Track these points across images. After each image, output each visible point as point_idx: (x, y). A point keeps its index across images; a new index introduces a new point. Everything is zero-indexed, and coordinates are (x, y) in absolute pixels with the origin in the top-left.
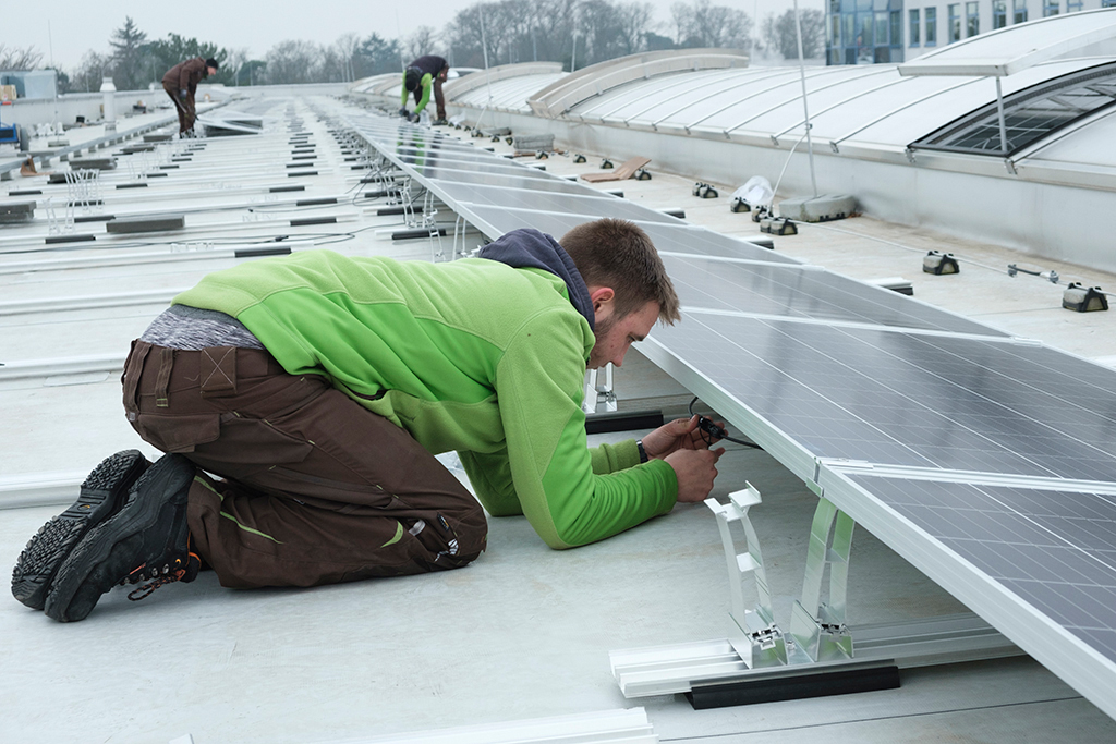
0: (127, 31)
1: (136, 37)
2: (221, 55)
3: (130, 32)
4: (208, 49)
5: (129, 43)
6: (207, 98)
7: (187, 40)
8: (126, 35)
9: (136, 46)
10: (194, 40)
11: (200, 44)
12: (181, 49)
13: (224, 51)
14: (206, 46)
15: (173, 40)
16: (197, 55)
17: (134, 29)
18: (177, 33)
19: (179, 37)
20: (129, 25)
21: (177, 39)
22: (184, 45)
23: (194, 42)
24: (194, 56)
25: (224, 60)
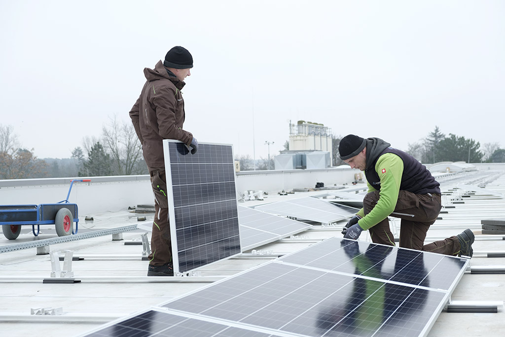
0: (436, 133)
1: (440, 136)
2: (477, 146)
3: (437, 134)
4: (470, 143)
5: (436, 139)
6: (448, 170)
7: (459, 138)
8: (435, 135)
9: (439, 141)
10: (463, 137)
11: (466, 140)
12: (455, 142)
13: (478, 144)
14: (469, 140)
15: (452, 137)
16: (463, 145)
17: (439, 133)
18: (453, 134)
19: (454, 136)
20: (437, 130)
21: (453, 136)
22: (457, 140)
23: (462, 138)
24: (462, 146)
25: (478, 148)
